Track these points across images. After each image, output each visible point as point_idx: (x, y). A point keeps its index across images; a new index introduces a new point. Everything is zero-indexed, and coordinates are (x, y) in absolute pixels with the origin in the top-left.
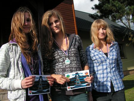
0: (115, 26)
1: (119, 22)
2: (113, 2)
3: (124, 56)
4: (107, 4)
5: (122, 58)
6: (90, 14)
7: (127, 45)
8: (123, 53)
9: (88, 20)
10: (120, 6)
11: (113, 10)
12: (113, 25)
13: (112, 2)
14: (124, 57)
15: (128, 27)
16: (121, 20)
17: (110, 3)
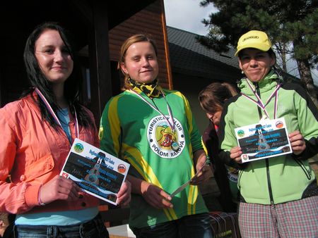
2: (253, 10)
4: (239, 15)
6: (198, 35)
9: (193, 50)
10: (268, 22)
13: (250, 10)
17: (247, 13)
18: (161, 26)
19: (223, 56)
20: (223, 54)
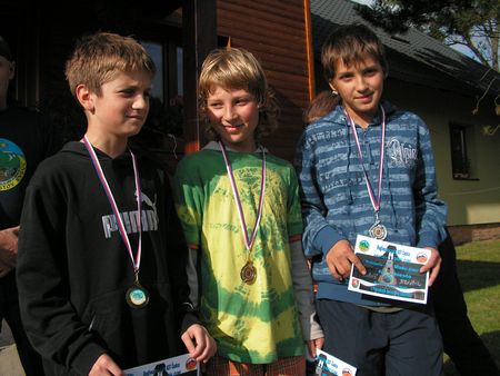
0: (440, 55)
1: (456, 42)
3: (467, 172)
5: (462, 176)
7: (486, 129)
8: (466, 158)
12: (433, 52)
14: (466, 176)
15: (491, 63)
16: (467, 37)
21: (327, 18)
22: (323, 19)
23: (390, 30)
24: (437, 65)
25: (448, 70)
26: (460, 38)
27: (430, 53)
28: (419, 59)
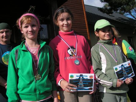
0: (123, 19)
1: (127, 15)
6: (99, 8)
11: (122, 2)
16: (130, 13)
18: (82, 4)
19: (110, 16)
20: (110, 15)
21: (91, 12)
22: (90, 13)
23: (108, 14)
24: (123, 21)
25: (125, 22)
26: (128, 13)
27: (120, 19)
28: (117, 20)
